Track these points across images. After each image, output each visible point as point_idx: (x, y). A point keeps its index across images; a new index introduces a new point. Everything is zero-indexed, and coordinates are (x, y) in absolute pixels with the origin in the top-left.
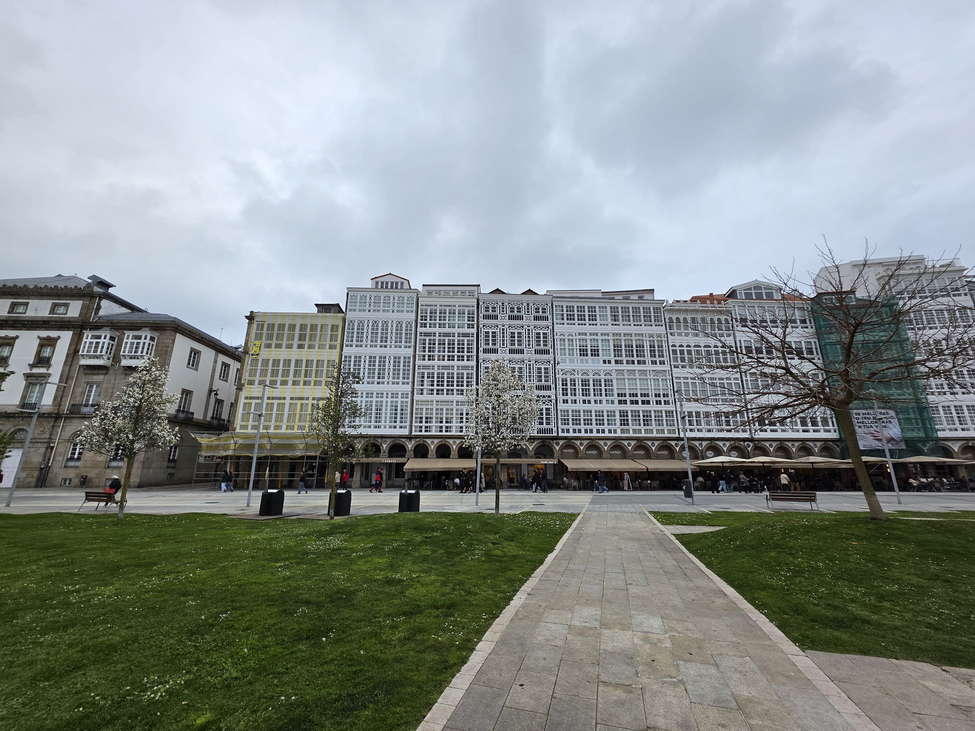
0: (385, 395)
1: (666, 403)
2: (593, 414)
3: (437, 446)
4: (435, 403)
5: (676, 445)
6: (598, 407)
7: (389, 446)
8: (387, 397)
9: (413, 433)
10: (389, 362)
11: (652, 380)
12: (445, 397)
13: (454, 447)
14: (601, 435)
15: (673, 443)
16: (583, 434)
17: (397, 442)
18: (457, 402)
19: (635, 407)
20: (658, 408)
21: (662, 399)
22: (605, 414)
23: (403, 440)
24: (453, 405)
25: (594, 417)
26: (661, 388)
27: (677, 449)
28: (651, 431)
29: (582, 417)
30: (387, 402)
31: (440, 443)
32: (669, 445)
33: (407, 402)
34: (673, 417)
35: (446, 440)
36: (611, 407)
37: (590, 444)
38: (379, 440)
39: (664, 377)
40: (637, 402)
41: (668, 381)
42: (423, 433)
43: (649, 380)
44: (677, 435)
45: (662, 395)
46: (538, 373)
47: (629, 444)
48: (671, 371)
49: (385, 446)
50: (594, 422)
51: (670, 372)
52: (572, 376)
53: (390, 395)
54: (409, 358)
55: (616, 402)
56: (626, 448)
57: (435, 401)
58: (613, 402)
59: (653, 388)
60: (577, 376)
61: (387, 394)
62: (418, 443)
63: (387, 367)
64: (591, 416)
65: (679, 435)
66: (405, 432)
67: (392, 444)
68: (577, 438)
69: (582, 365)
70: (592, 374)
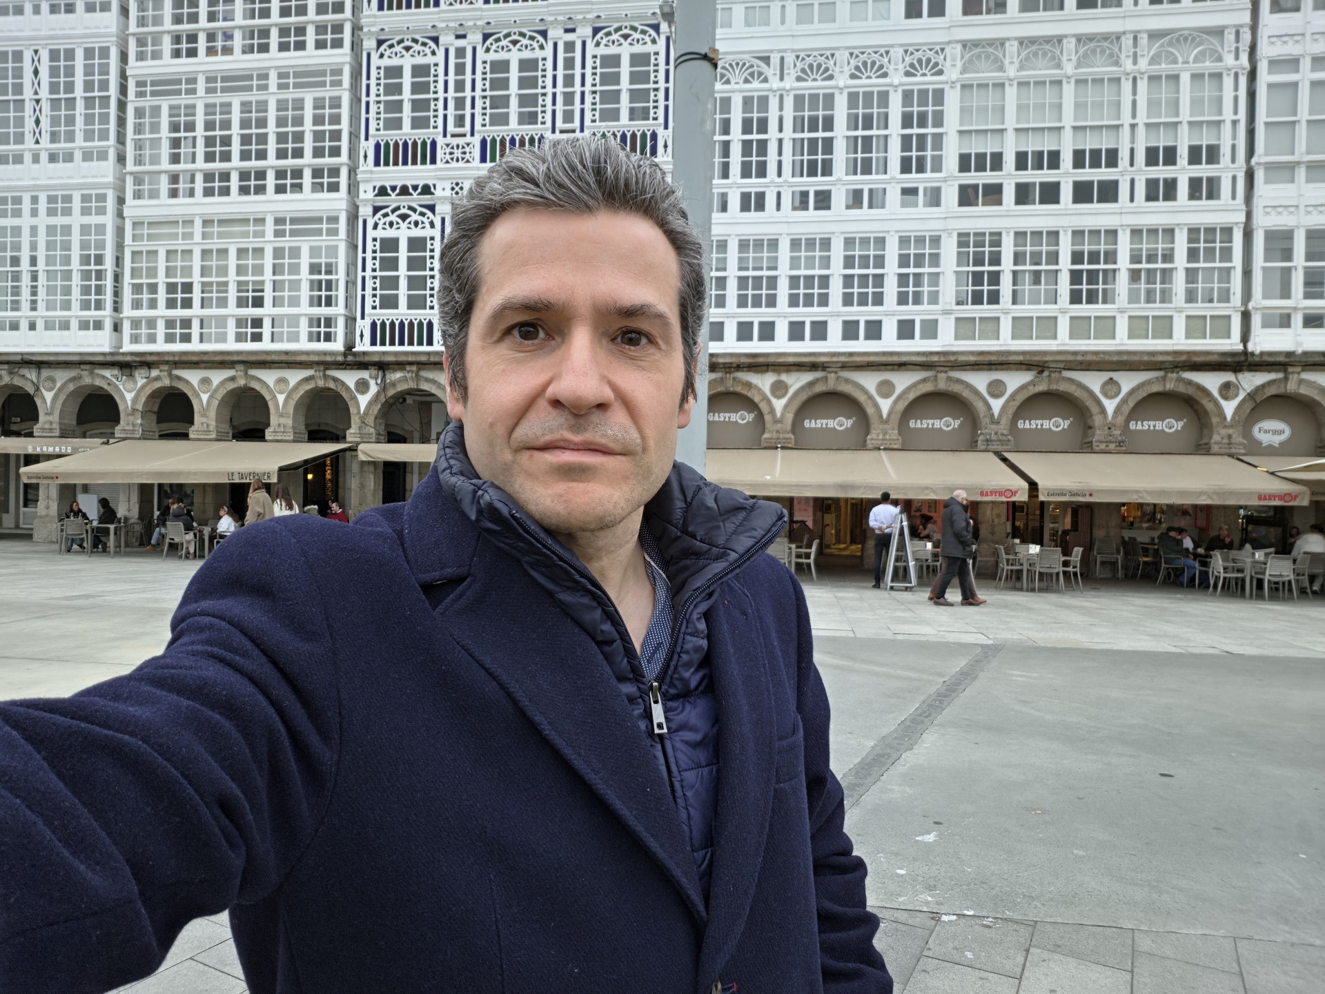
0: (26, 206)
1: (1203, 189)
2: (837, 253)
3: (219, 396)
4: (198, 228)
5: (1227, 389)
6: (865, 221)
7: (63, 397)
8: (34, 213)
9: (128, 347)
10: (36, 72)
11: (1143, 85)
12: (235, 204)
13: (281, 398)
14: (862, 345)
15: (1211, 382)
16: (781, 344)
17: (87, 380)
18: (279, 221)
19: (1038, 217)
20: (1158, 214)
21: (1183, 172)
22: (892, 253)
23: (107, 373)
24: (262, 234)
25: (837, 270)
26: (1185, 115)
27: (1229, 408)
28: (1107, 326)
29: (784, 271)
30: (34, 230)
31: (231, 386)
32: (1190, 391)
33: (101, 229)
34: (1227, 254)
35: (253, 372)
36: (921, 219)
37: (819, 388)
38: (31, 374)
39: (1208, 65)
40: (1050, 193)
41: (1228, 82)
42: (161, 346)
43: (1127, 86)
44: (1233, 343)
45: (1183, 154)
46: (606, 79)
47: (996, 389)
48: (1254, 28)
49: (49, 396)
50: (836, 290)
51: (1246, 37)
52: (756, 84)
53: (43, 205)
54: (105, 52)
55: (950, 195)
56: (979, 405)
57: (198, 223)
58: (935, 198)
59: (1142, 118)
60: (775, 83)
61: (35, 200)
62: (158, 385)
63: (28, 94)
64: (826, 262)
65: (1245, 338)
66: (99, 343)
67: (71, 387)
68: (759, 364)
69: (805, 28)
70: (848, 70)
